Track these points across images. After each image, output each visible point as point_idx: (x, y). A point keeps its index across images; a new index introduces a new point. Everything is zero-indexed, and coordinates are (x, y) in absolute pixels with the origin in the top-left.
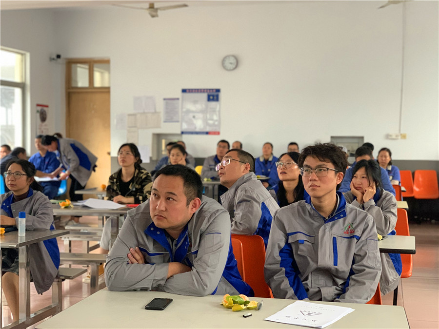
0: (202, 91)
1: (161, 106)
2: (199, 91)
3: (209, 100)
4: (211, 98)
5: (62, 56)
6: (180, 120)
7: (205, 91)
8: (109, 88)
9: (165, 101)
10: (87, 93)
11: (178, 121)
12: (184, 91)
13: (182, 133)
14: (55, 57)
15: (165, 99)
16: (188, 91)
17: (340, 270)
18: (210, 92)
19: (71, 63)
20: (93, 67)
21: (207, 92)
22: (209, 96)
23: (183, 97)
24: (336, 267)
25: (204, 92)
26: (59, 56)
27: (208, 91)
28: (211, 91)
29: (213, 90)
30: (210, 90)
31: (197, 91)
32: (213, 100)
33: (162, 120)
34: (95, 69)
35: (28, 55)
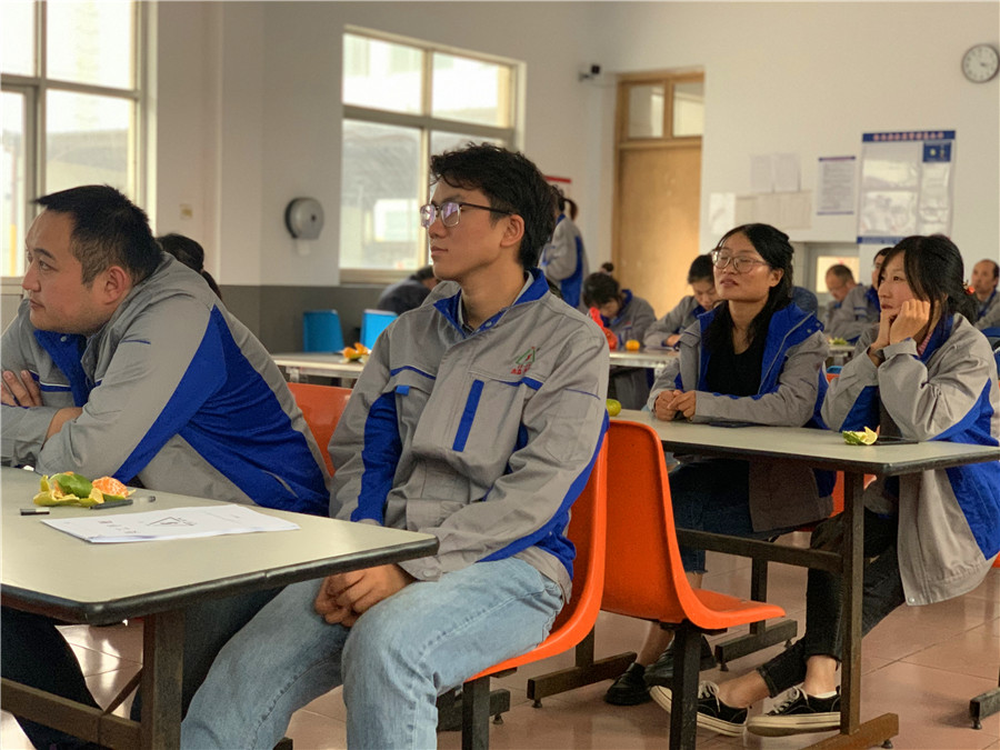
0: (912, 136)
1: (812, 176)
2: (905, 136)
3: (927, 158)
4: (933, 152)
5: (603, 70)
6: (855, 209)
7: (919, 136)
8: (699, 138)
9: (823, 163)
10: (658, 149)
11: (851, 213)
12: (868, 138)
13: (860, 240)
14: (587, 70)
15: (821, 159)
16: (876, 137)
17: (470, 463)
18: (930, 139)
19: (628, 85)
20: (673, 90)
21: (922, 139)
22: (927, 149)
23: (864, 153)
24: (459, 454)
25: (915, 139)
26: (596, 70)
27: (926, 136)
28: (933, 136)
29: (936, 133)
30: (930, 133)
31: (897, 137)
32: (937, 158)
33: (815, 209)
34: (678, 94)
35: (523, 68)
